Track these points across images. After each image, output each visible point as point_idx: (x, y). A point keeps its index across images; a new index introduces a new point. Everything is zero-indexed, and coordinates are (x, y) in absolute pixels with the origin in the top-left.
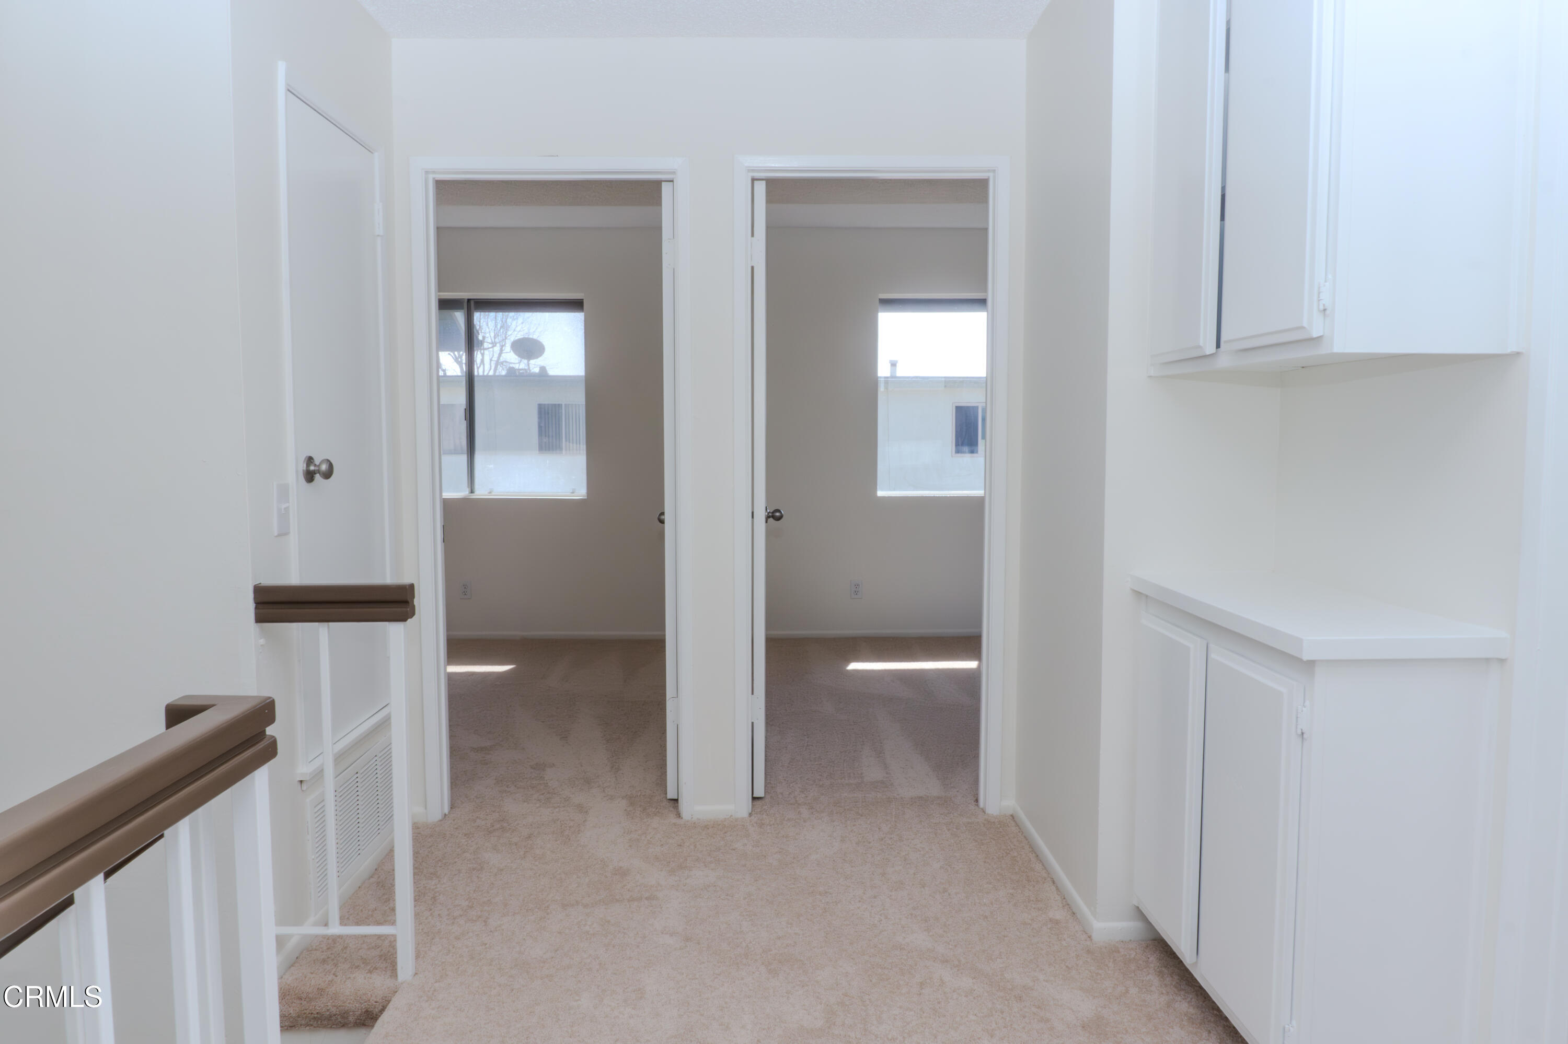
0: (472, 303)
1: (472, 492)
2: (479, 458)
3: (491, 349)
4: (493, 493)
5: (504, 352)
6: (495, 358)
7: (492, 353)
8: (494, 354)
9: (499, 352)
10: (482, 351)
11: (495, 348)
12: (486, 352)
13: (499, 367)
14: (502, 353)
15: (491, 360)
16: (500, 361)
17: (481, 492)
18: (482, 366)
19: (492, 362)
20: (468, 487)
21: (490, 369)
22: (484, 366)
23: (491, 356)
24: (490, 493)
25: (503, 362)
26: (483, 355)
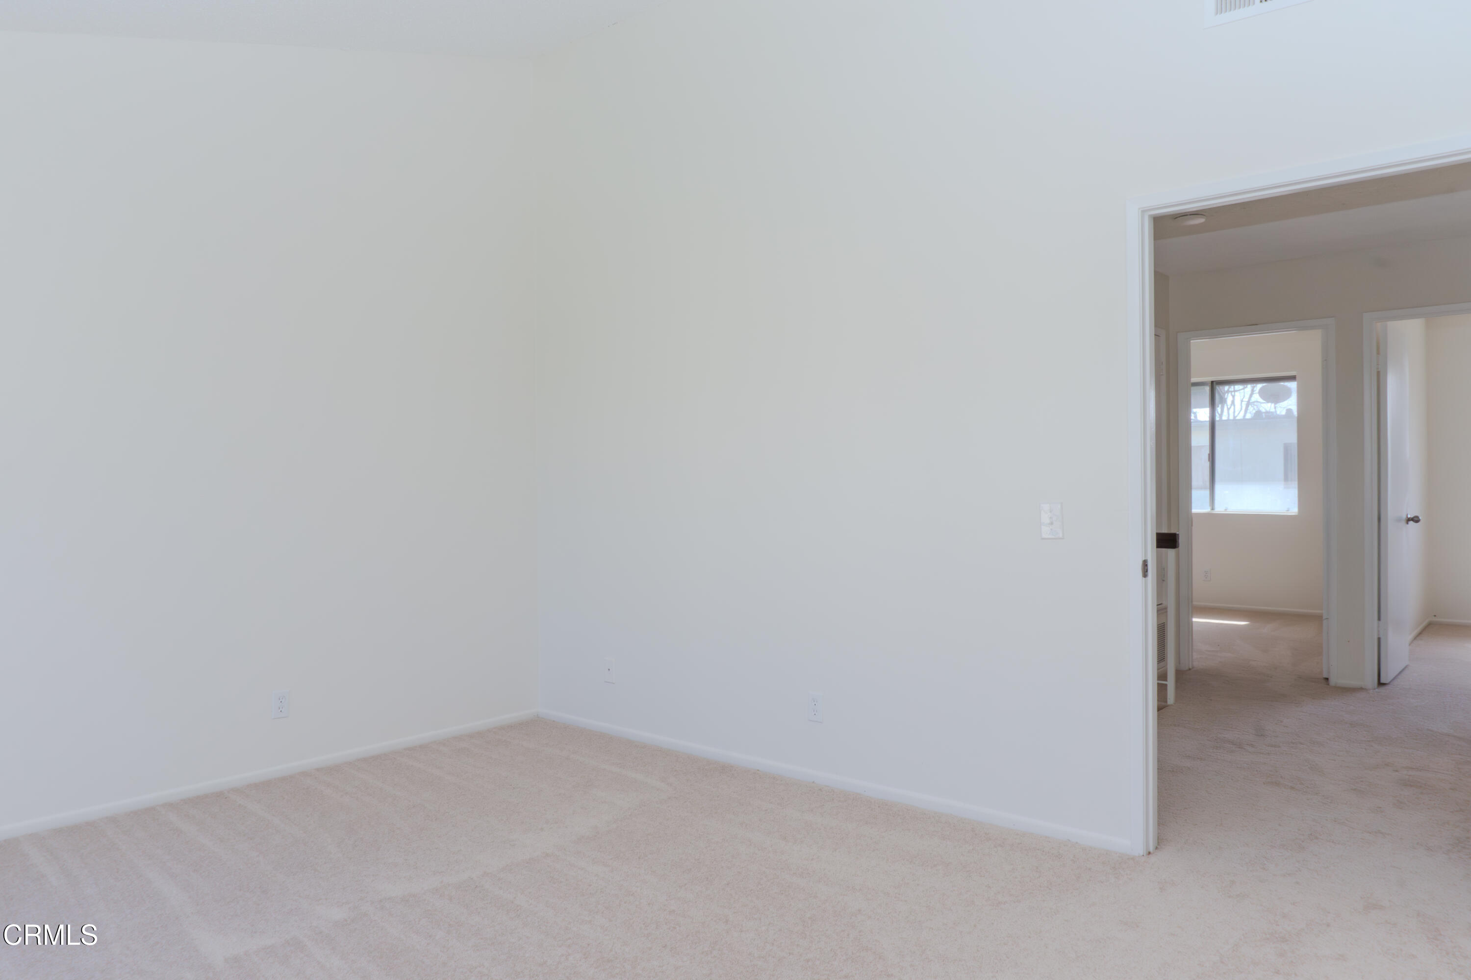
0: (1214, 383)
1: (1213, 509)
2: (1218, 487)
3: (1242, 391)
4: (1228, 510)
5: (1255, 392)
6: (1246, 399)
7: (1243, 393)
8: (1246, 395)
9: (1250, 393)
10: (1233, 393)
11: (1246, 389)
12: (1237, 394)
13: (1250, 406)
14: (1253, 394)
15: (1242, 401)
16: (1251, 402)
17: (1219, 509)
18: (1233, 407)
19: (1243, 402)
20: (1210, 506)
21: (1241, 409)
22: (1234, 406)
23: (1242, 397)
24: (1226, 510)
25: (1254, 402)
26: (1233, 397)
